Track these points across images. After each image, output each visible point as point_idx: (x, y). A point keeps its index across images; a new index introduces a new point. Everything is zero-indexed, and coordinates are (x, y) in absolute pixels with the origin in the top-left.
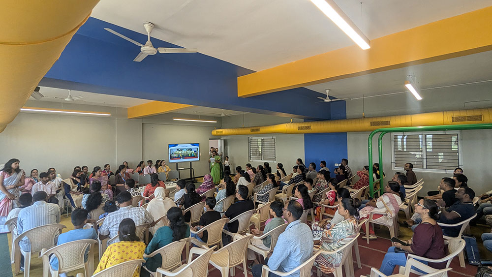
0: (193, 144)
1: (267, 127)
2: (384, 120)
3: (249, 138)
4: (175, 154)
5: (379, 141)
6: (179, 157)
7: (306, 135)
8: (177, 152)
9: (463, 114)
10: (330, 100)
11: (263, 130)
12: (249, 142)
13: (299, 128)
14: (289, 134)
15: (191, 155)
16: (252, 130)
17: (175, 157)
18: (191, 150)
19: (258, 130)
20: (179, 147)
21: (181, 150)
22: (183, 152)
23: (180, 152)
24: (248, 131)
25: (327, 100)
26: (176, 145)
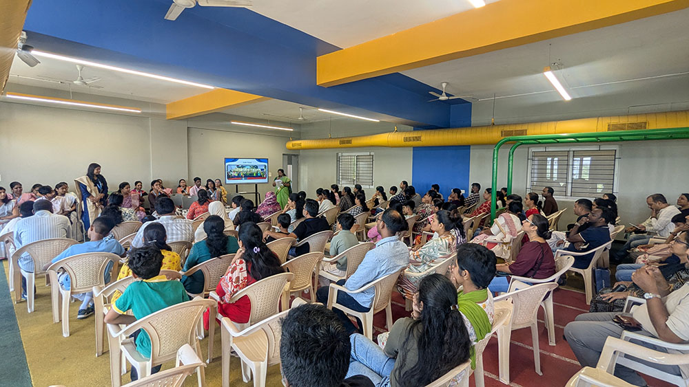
0: (259, 160)
1: (363, 138)
2: (519, 128)
3: (338, 154)
4: (234, 172)
5: (509, 157)
6: (239, 177)
7: (415, 149)
8: (237, 169)
9: (623, 120)
10: (447, 98)
11: (356, 142)
12: (338, 161)
13: (406, 139)
14: (392, 147)
15: (257, 174)
16: (342, 142)
17: (235, 176)
18: (257, 167)
19: (349, 142)
20: (239, 162)
21: (243, 167)
22: (245, 169)
23: (241, 170)
24: (336, 143)
25: (443, 98)
26: (235, 160)
